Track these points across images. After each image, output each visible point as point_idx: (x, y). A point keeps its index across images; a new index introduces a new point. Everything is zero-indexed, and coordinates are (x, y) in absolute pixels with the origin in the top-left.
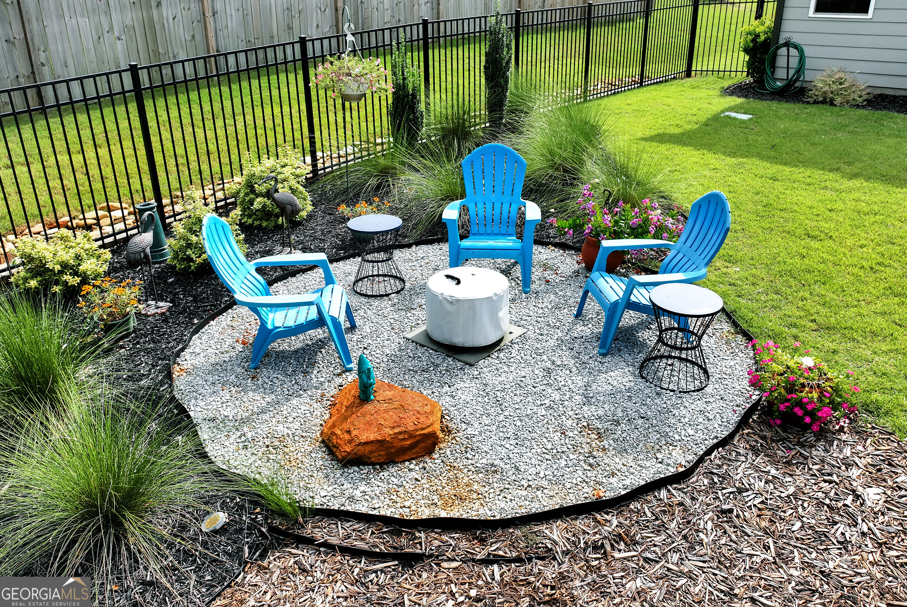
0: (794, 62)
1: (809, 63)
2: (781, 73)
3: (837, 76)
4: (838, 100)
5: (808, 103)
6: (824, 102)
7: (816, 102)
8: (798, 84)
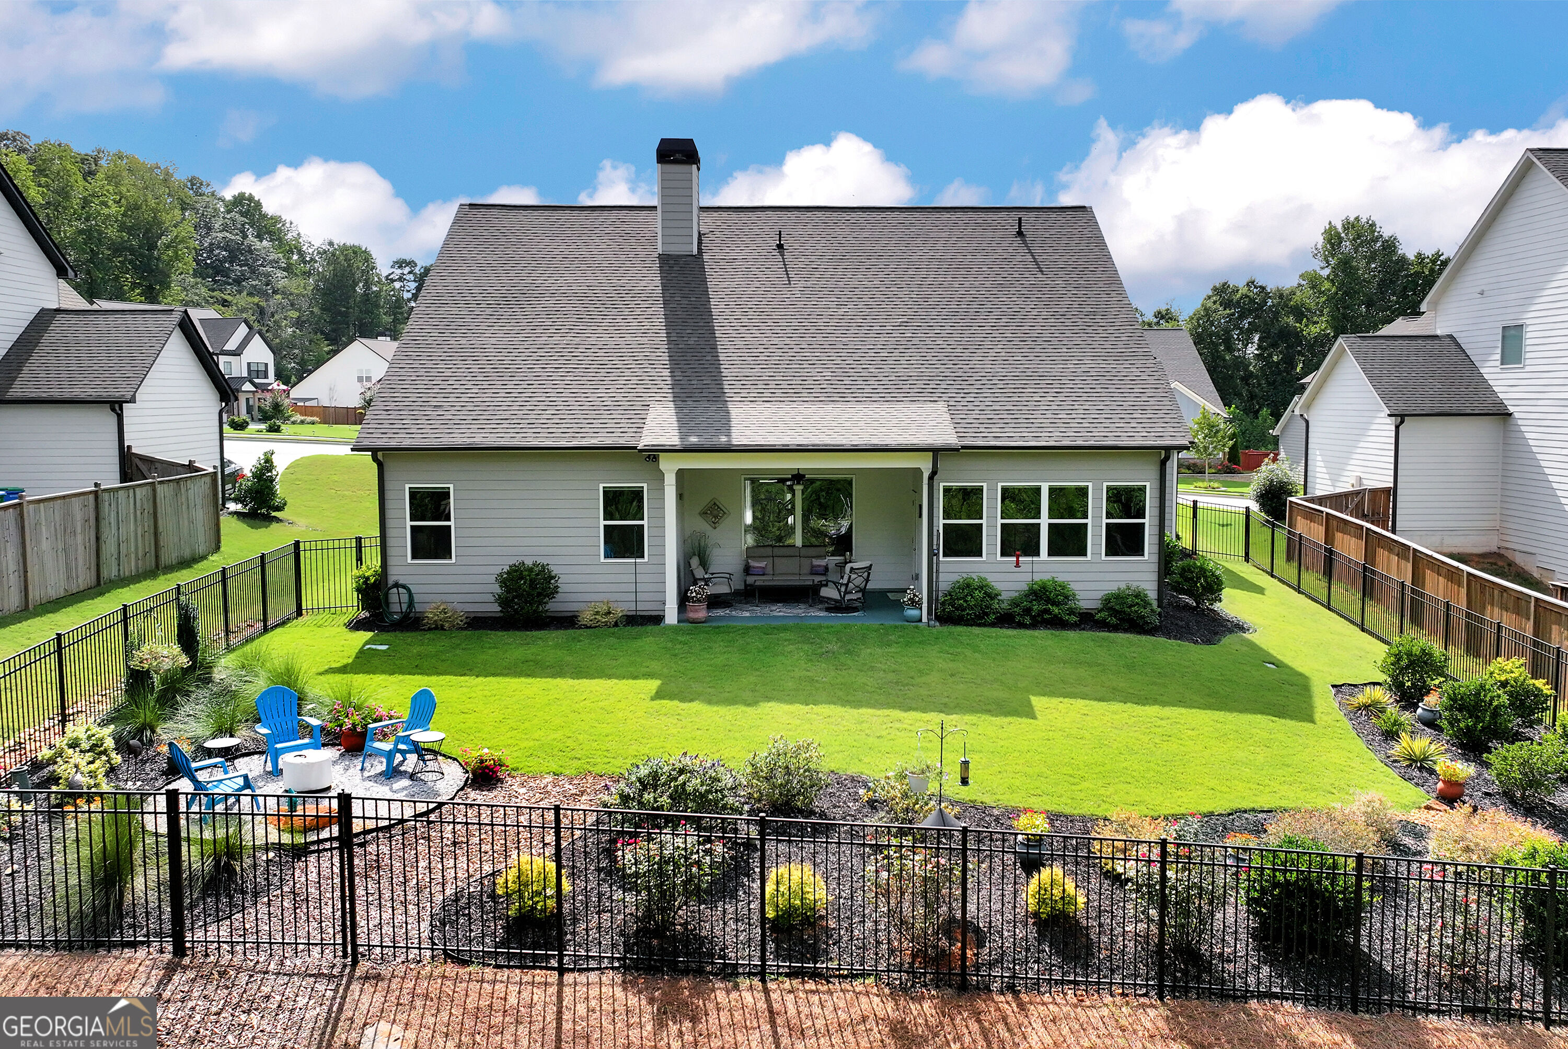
0: (405, 598)
1: (417, 598)
2: (395, 608)
3: (442, 608)
4: (447, 625)
5: (424, 630)
6: (436, 628)
7: (430, 629)
8: (412, 615)
